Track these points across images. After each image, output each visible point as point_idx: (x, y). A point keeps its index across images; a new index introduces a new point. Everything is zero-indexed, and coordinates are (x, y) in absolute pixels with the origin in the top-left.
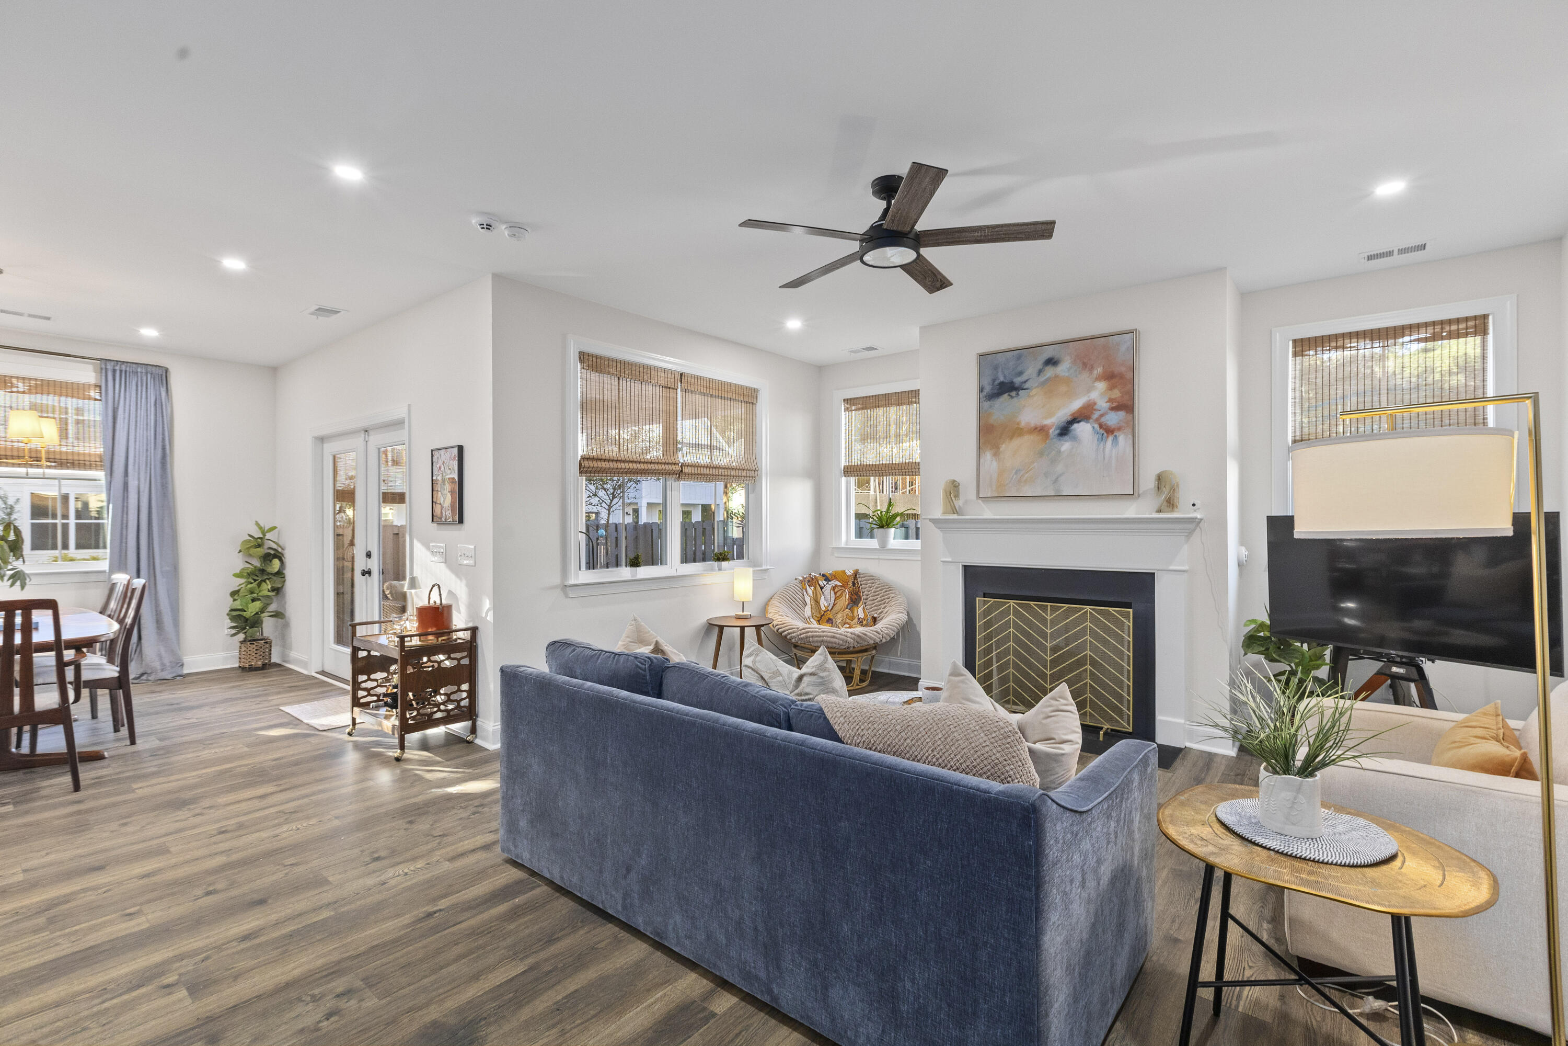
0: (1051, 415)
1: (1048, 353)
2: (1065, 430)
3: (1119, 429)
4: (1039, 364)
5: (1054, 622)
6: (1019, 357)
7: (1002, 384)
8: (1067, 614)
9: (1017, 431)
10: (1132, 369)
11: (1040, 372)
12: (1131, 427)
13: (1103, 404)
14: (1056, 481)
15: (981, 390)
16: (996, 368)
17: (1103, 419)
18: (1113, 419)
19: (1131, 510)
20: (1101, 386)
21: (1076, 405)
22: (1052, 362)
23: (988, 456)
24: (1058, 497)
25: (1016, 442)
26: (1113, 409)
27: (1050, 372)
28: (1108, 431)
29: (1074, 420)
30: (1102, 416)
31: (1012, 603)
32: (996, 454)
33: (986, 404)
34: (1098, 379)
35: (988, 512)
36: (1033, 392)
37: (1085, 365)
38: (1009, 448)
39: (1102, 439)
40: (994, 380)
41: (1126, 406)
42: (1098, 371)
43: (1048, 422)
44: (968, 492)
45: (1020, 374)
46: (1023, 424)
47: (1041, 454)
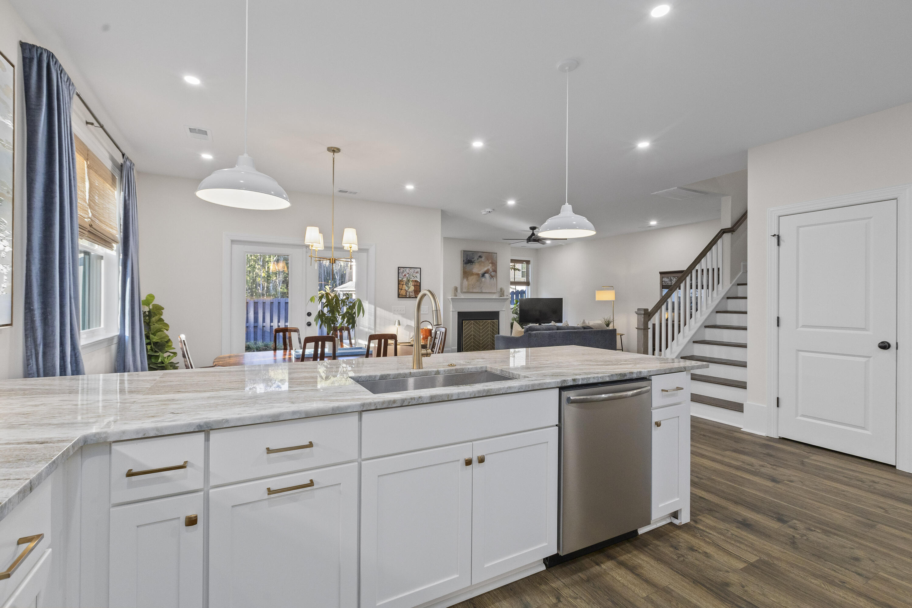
0: (480, 271)
1: (480, 254)
2: (483, 275)
3: (494, 276)
4: (478, 257)
5: (482, 325)
6: (473, 254)
7: (469, 260)
8: (486, 322)
9: (472, 274)
10: (496, 262)
11: (478, 259)
12: (496, 276)
13: (491, 270)
14: (481, 288)
15: (464, 261)
16: (467, 255)
17: (491, 274)
18: (493, 274)
19: (494, 297)
20: (491, 265)
21: (486, 269)
22: (480, 257)
23: (465, 280)
24: (482, 292)
25: (472, 277)
26: (493, 271)
27: (480, 259)
28: (492, 277)
29: (485, 273)
30: (491, 273)
31: (472, 321)
32: (467, 280)
33: (465, 265)
34: (490, 263)
35: (462, 296)
36: (476, 264)
37: (487, 259)
38: (471, 278)
39: (491, 279)
40: (467, 259)
41: (495, 271)
42: (490, 261)
43: (479, 272)
44: (459, 290)
45: (473, 258)
46: (474, 272)
47: (478, 281)
